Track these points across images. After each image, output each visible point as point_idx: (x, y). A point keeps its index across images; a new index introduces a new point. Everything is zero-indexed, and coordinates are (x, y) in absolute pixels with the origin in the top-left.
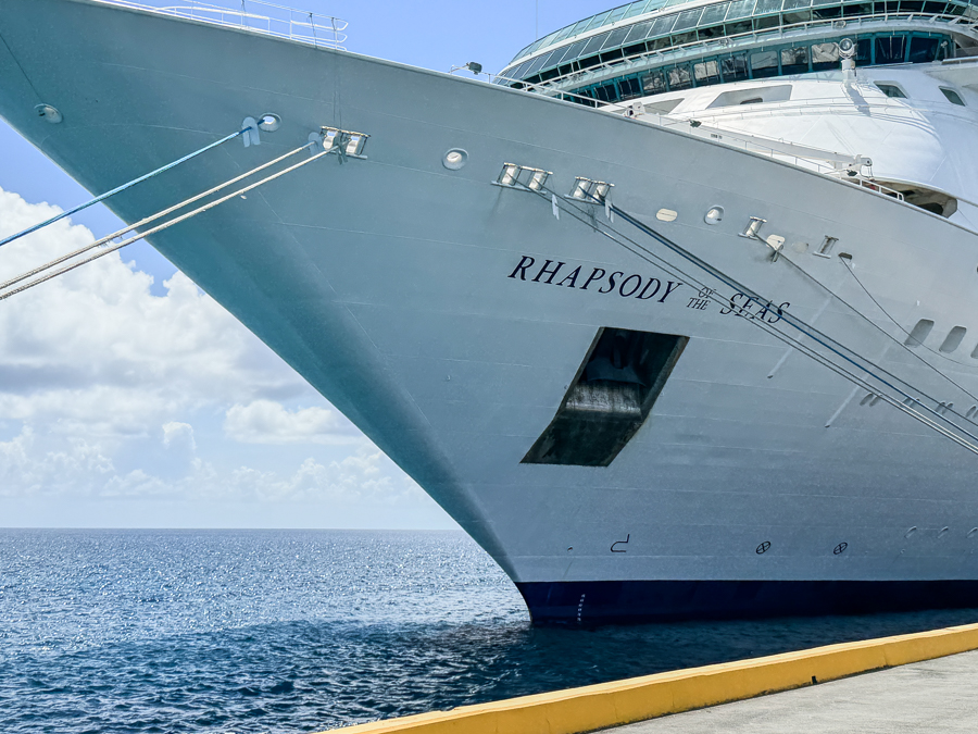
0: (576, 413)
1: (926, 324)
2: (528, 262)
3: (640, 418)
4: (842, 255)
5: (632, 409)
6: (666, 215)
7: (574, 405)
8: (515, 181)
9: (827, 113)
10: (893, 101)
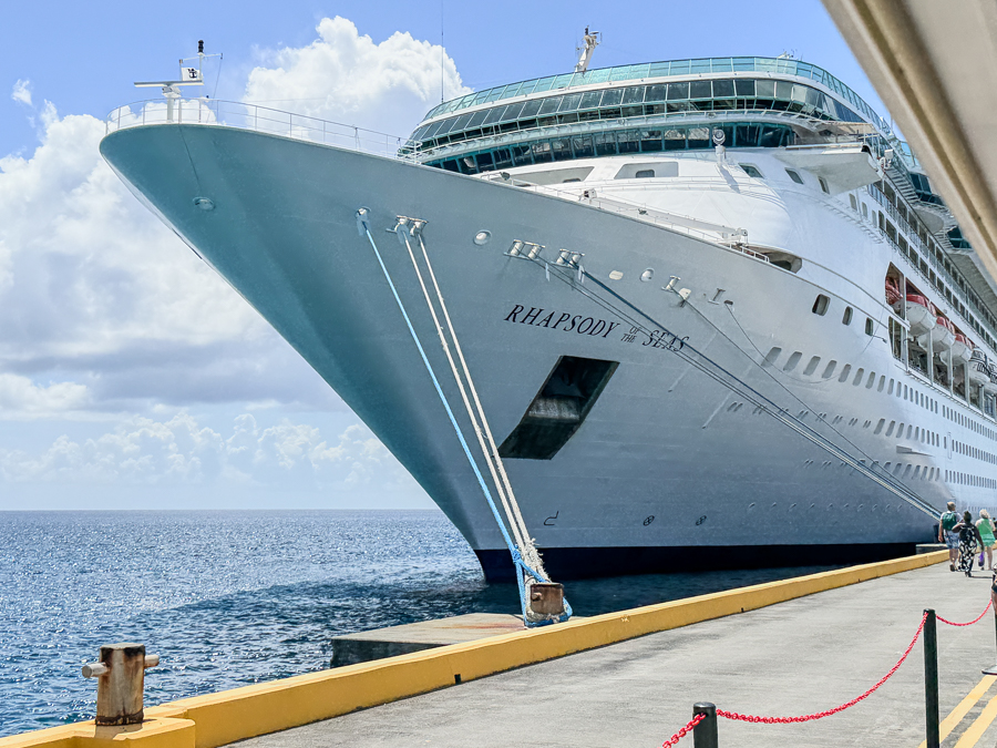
0: (534, 419)
1: (776, 350)
2: (520, 308)
3: (578, 423)
4: (726, 302)
5: (573, 416)
6: (615, 275)
7: (534, 413)
8: (519, 253)
9: (708, 189)
10: (754, 180)
